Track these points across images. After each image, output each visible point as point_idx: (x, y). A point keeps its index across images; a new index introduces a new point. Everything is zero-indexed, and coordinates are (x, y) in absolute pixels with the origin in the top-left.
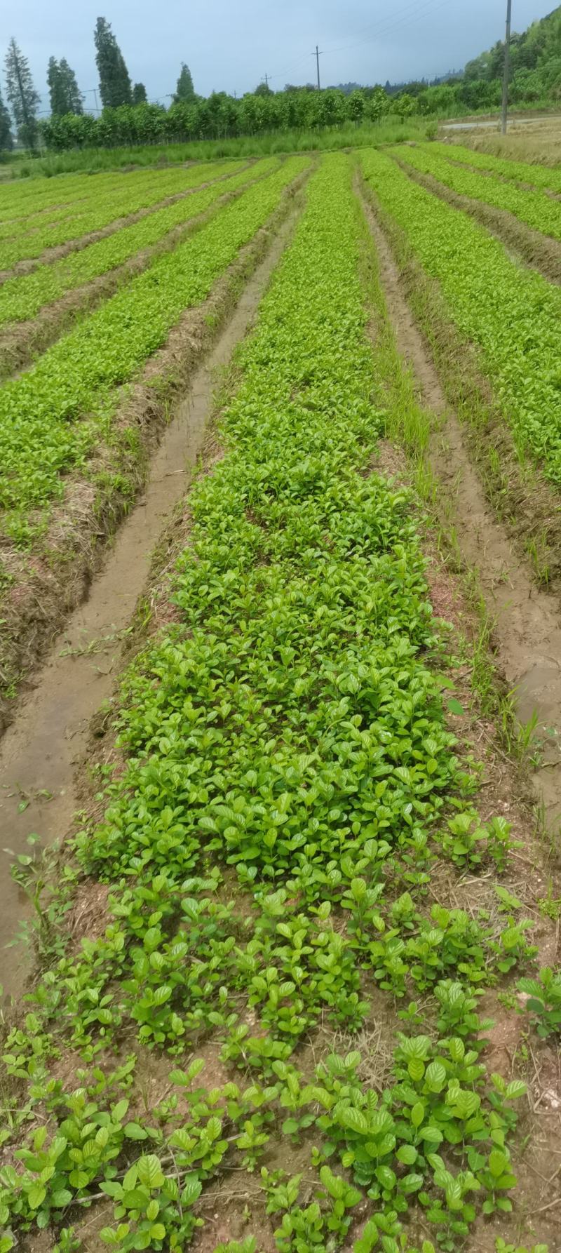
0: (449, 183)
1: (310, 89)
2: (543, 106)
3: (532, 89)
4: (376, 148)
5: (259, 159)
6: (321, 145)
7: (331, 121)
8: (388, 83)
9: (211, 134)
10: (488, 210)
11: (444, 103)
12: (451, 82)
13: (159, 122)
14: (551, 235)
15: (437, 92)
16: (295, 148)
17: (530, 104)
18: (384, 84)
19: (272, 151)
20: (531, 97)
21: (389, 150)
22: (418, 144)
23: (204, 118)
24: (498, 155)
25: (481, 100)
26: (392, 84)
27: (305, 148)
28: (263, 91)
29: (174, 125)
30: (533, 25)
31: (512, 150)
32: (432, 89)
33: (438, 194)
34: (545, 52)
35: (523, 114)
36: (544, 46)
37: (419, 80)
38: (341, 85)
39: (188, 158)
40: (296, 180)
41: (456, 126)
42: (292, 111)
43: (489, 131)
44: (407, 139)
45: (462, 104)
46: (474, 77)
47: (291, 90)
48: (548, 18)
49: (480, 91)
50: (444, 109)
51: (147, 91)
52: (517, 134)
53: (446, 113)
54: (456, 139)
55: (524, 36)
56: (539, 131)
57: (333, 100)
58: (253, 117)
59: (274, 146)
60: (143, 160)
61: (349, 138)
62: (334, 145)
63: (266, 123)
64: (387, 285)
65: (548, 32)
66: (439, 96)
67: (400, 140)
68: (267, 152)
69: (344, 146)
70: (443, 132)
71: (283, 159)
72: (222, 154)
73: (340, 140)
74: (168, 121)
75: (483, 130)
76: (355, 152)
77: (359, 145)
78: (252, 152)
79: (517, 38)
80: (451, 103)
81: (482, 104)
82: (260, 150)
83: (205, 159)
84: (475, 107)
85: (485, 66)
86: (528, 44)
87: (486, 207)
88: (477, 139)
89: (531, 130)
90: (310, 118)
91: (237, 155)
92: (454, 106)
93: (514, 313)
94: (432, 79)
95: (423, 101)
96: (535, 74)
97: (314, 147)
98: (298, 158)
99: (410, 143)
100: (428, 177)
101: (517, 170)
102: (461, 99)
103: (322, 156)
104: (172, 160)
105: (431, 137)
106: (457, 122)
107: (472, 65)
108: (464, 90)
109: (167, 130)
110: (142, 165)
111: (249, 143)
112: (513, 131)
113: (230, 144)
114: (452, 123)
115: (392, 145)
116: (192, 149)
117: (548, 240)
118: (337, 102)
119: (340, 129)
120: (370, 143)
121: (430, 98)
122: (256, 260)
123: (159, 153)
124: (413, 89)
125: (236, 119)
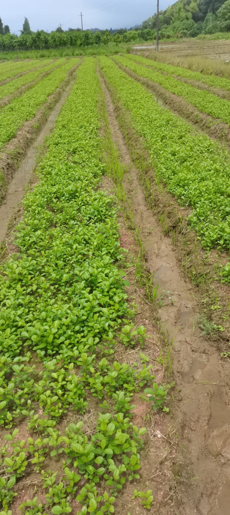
0: (135, 71)
1: (78, 30)
2: (173, 41)
3: (168, 33)
4: (106, 56)
5: (58, 59)
6: (84, 54)
7: (88, 44)
8: (111, 29)
9: (37, 48)
10: (150, 83)
11: (134, 38)
12: (136, 29)
13: (15, 42)
14: (174, 93)
15: (131, 33)
16: (73, 55)
17: (168, 40)
18: (109, 29)
19: (63, 55)
20: (169, 37)
21: (111, 57)
22: (124, 55)
23: (34, 41)
24: (155, 60)
25: (149, 37)
26: (113, 29)
27: (77, 55)
28: (59, 30)
29: (21, 44)
30: (168, 7)
31: (160, 58)
32: (129, 32)
33: (131, 76)
34: (173, 18)
35: (165, 43)
36: (173, 16)
37: (124, 28)
38: (92, 29)
39: (28, 58)
40: (73, 68)
41: (138, 48)
42: (71, 39)
43: (152, 50)
44: (119, 52)
45: (141, 39)
46: (146, 28)
47: (71, 30)
48: (174, 5)
49: (148, 33)
50: (134, 40)
51: (10, 29)
52: (163, 51)
53: (135, 42)
54: (139, 53)
55: (165, 12)
56: (172, 51)
57: (88, 35)
58: (55, 41)
59: (64, 53)
60: (8, 58)
61: (95, 51)
62: (89, 54)
63: (61, 44)
64: (109, 113)
65: (174, 10)
66: (132, 35)
67: (116, 53)
68: (61, 56)
69: (93, 54)
70: (133, 50)
71: (68, 59)
72: (42, 56)
73: (91, 52)
74: (19, 42)
75: (149, 50)
76: (98, 57)
77: (99, 54)
78: (55, 56)
79: (163, 12)
80: (136, 38)
81: (149, 39)
82: (58, 55)
83: (35, 58)
84: (146, 40)
85: (150, 23)
86: (167, 15)
87: (150, 82)
88: (147, 53)
89: (168, 50)
90: (79, 42)
91: (49, 57)
92: (138, 39)
93: (158, 125)
94: (129, 28)
95: (125, 37)
96: (170, 27)
97: (81, 55)
98: (74, 59)
99: (120, 54)
100: (127, 68)
101: (162, 67)
102: (141, 36)
103: (84, 58)
104: (21, 58)
105: (129, 51)
106: (139, 46)
107: (145, 22)
108: (142, 33)
109: (19, 45)
110: (8, 60)
111: (54, 52)
112: (161, 50)
113: (45, 52)
114: (137, 46)
115: (113, 55)
116: (29, 54)
117: (173, 95)
118: (90, 36)
119: (92, 47)
120: (104, 54)
121: (128, 36)
122: (55, 101)
123: (16, 55)
124: (121, 32)
125: (48, 42)
